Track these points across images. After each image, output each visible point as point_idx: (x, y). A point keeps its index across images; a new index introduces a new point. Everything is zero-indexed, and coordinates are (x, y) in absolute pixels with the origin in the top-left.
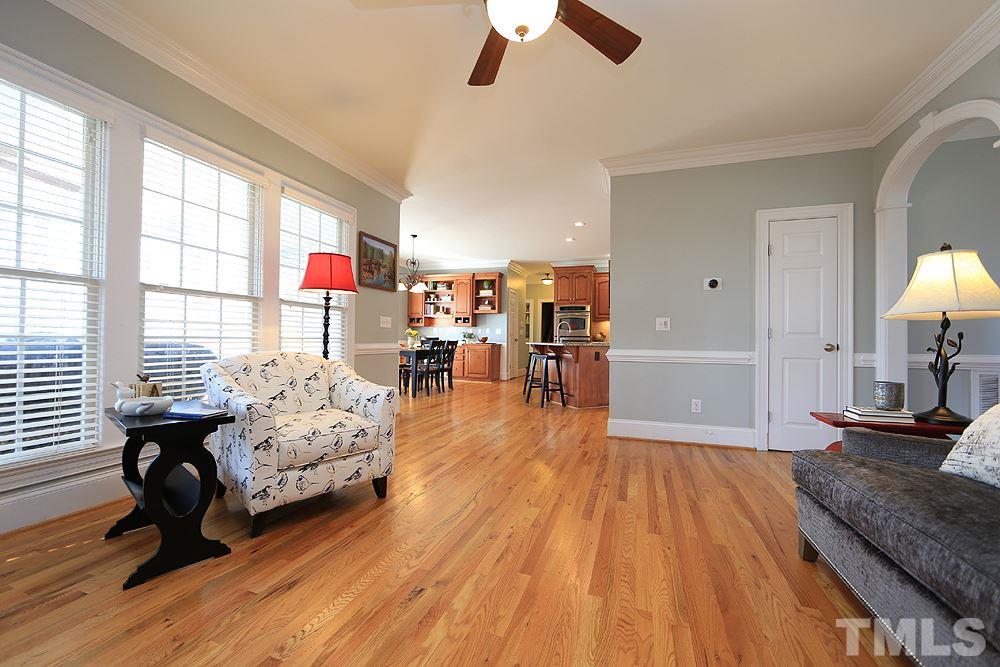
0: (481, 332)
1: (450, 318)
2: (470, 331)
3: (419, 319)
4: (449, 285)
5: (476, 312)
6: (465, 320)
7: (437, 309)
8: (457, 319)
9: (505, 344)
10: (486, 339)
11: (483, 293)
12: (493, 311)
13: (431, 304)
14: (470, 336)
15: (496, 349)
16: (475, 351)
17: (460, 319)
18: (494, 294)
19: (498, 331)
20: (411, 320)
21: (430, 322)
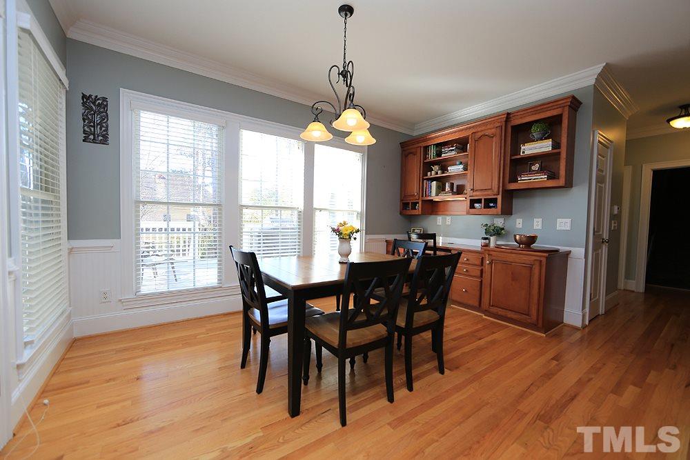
0: (520, 224)
1: (461, 202)
2: (499, 222)
3: (415, 204)
4: (462, 144)
5: (513, 186)
6: (489, 203)
7: (441, 189)
8: (473, 203)
9: (578, 252)
10: (533, 239)
11: (528, 149)
12: (551, 183)
13: (432, 180)
14: (498, 232)
15: (556, 261)
16: (505, 263)
17: (479, 201)
18: (556, 145)
19: (563, 224)
20: (405, 205)
21: (433, 208)
